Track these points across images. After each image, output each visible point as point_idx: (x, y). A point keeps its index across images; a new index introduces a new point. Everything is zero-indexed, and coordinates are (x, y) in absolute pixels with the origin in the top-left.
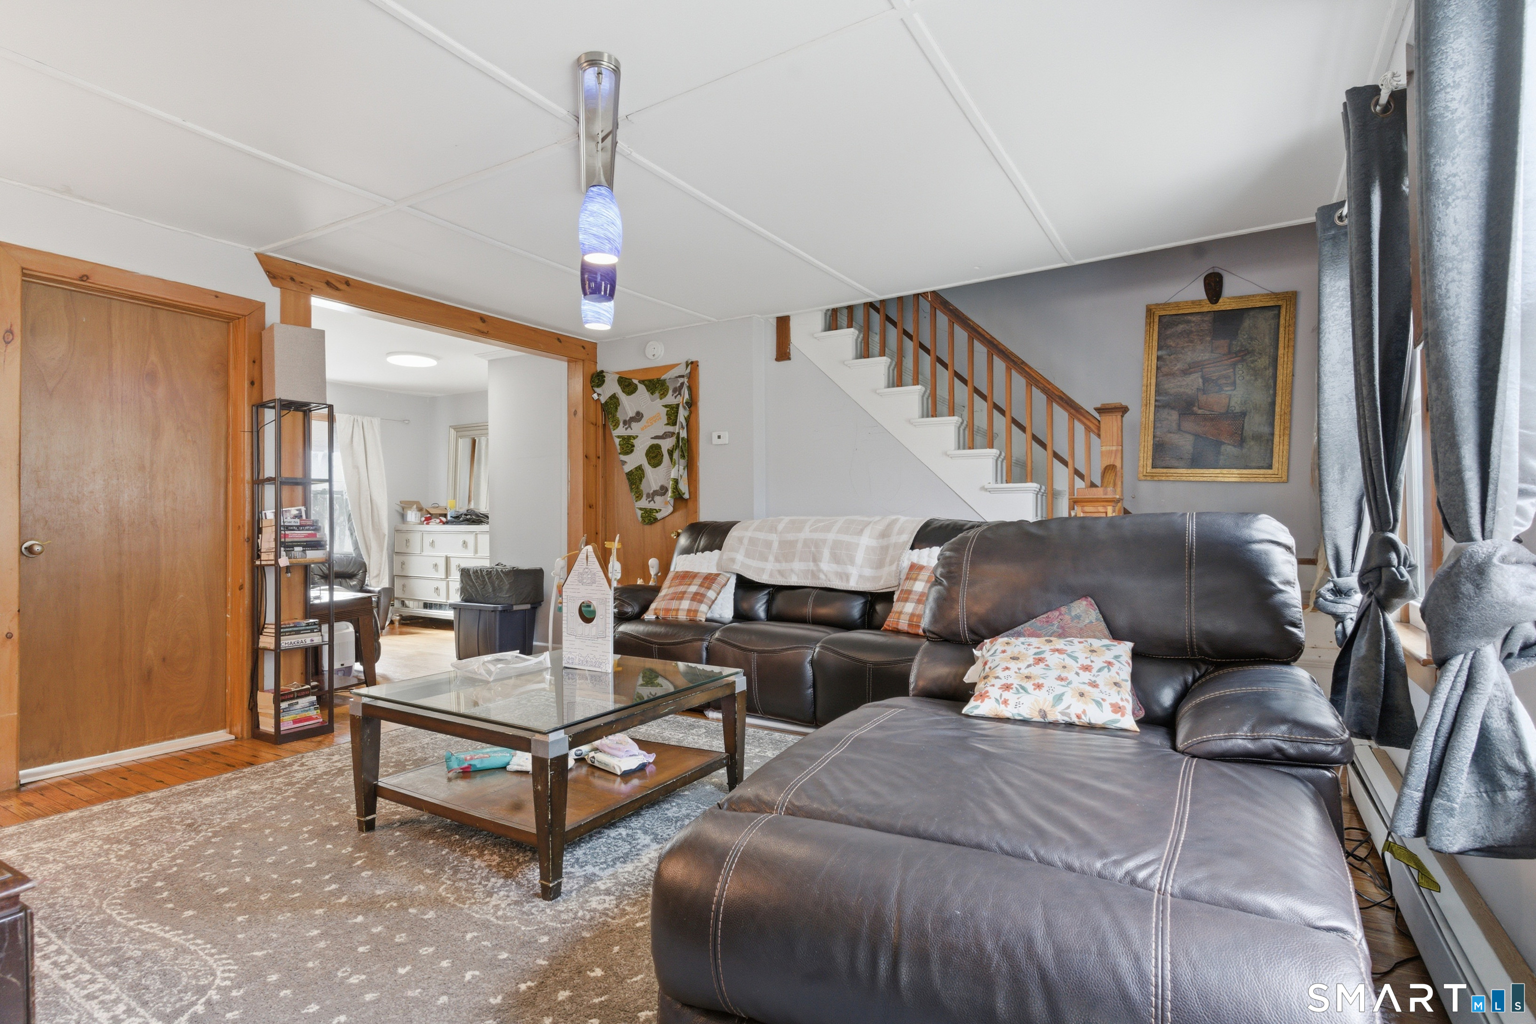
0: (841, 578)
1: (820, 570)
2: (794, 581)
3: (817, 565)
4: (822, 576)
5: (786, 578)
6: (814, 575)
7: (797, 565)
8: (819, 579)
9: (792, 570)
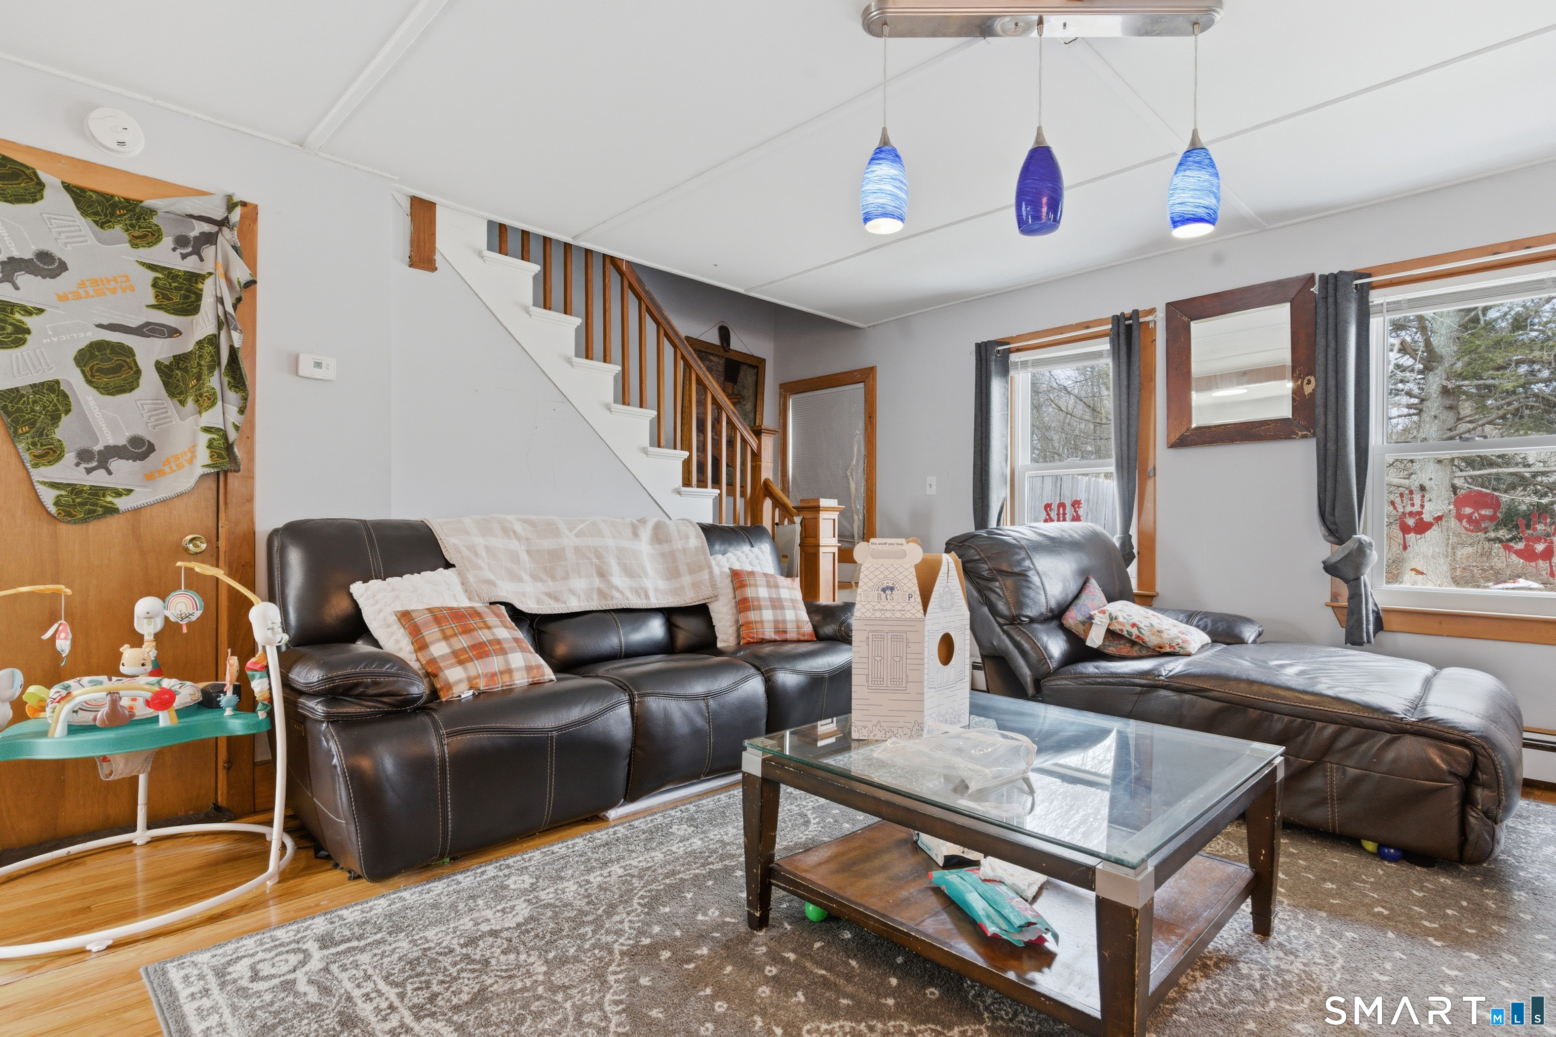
0: (638, 595)
1: (612, 586)
2: (574, 605)
3: (609, 582)
4: (617, 594)
5: (565, 603)
6: (602, 594)
7: (580, 584)
8: (612, 598)
9: (571, 591)
